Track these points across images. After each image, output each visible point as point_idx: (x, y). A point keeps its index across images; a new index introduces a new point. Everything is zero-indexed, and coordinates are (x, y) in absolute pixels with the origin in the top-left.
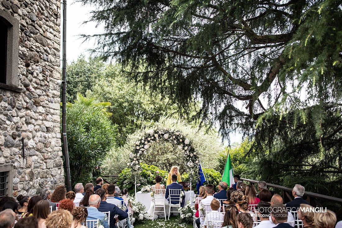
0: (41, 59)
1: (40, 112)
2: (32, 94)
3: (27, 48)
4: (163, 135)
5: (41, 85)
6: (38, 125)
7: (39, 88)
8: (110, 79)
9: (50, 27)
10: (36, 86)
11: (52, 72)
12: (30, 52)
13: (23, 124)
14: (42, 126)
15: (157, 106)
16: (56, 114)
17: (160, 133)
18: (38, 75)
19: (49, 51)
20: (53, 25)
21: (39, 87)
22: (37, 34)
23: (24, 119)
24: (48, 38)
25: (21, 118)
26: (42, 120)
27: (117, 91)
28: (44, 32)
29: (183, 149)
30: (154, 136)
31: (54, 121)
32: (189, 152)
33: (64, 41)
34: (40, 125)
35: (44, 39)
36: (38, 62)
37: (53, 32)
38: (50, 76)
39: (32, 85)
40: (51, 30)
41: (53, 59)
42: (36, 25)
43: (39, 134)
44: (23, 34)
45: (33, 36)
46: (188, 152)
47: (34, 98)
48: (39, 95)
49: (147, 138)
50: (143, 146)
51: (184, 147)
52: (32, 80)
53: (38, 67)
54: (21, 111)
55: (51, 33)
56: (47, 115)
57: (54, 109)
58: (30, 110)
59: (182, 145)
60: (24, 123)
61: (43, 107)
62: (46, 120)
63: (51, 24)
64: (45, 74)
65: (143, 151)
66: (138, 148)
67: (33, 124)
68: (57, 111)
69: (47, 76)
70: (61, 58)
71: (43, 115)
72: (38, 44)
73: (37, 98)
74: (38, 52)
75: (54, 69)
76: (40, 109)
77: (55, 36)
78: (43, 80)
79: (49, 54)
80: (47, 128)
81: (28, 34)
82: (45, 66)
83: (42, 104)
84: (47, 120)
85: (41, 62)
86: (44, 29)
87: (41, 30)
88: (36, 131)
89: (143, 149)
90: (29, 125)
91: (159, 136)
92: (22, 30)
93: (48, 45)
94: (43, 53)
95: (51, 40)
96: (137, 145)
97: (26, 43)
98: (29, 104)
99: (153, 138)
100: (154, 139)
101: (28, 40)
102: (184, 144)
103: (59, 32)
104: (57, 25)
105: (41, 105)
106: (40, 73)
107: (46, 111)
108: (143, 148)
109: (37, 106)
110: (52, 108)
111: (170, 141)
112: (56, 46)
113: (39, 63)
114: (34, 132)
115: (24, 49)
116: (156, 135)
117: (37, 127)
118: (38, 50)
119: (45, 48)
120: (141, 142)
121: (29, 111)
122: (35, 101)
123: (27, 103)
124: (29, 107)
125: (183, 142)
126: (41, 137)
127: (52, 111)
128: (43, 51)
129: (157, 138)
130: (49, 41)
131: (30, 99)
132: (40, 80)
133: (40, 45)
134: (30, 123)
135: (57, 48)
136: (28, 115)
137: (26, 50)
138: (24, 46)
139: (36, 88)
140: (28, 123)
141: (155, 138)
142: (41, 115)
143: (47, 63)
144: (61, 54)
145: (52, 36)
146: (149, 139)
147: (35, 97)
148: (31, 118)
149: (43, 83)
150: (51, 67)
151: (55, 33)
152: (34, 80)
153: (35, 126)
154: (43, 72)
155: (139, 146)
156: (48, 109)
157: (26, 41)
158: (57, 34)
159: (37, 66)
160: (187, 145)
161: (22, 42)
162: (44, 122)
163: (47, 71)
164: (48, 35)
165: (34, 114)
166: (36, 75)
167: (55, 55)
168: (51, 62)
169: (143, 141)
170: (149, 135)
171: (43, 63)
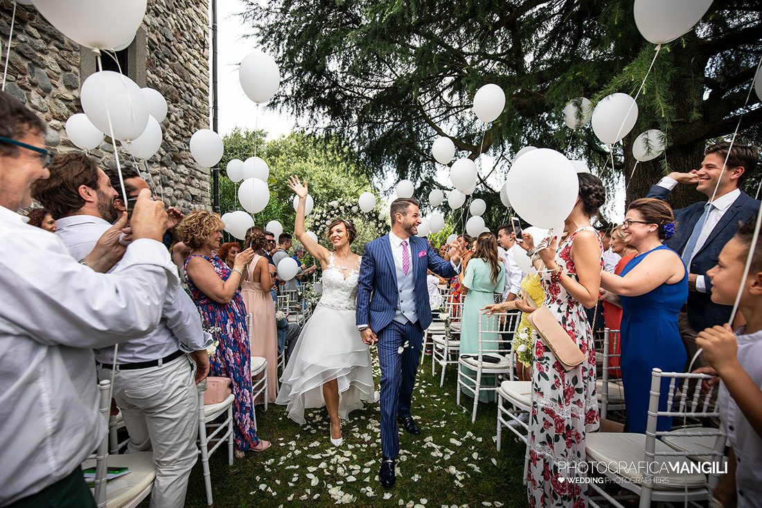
0: (182, 98)
1: (182, 173)
2: (169, 145)
3: (161, 77)
4: (350, 207)
5: (183, 136)
6: (179, 189)
7: (179, 139)
8: (273, 157)
9: (194, 57)
10: (175, 134)
11: (197, 120)
12: (164, 84)
13: (157, 185)
14: (186, 192)
15: (330, 190)
16: (205, 180)
17: (347, 204)
18: (177, 120)
19: (194, 91)
20: (199, 56)
21: (180, 137)
22: (174, 61)
23: (158, 178)
24: (191, 72)
25: (153, 175)
26: (185, 184)
27: (282, 172)
28: (185, 61)
29: (377, 226)
30: (338, 208)
31: (203, 189)
32: (384, 230)
33: (215, 82)
34: (181, 190)
35: (186, 72)
36: (177, 102)
37: (198, 65)
38: (194, 126)
39: (169, 132)
40: (196, 62)
41: (199, 104)
42: (172, 47)
43: (181, 202)
44: (153, 55)
45: (168, 61)
46: (382, 230)
47: (172, 151)
48: (180, 150)
49: (329, 211)
50: (324, 221)
51: (377, 223)
52: (169, 125)
53: (177, 109)
54: (153, 165)
55: (195, 65)
56: (193, 178)
57: (202, 173)
58: (167, 167)
59: (375, 221)
60: (158, 183)
61: (187, 166)
62: (190, 185)
63: (196, 53)
64: (188, 122)
65: (324, 228)
66: (317, 224)
67: (172, 187)
68: (206, 176)
69: (191, 125)
70: (211, 105)
71: (187, 178)
72: (176, 76)
73: (176, 152)
74: (177, 88)
75: (201, 118)
76: (182, 168)
77: (201, 71)
78: (184, 129)
79: (193, 95)
80: (193, 196)
81: (160, 56)
82: (187, 110)
83: (184, 161)
84: (192, 186)
85: (181, 103)
86: (185, 57)
87: (180, 57)
88: (176, 197)
89: (324, 226)
90: (166, 188)
91: (345, 209)
92: (152, 49)
93: (192, 82)
94: (184, 91)
95: (195, 76)
96: (316, 220)
97: (158, 68)
98: (164, 158)
99: (337, 211)
100: (340, 213)
101: (161, 65)
102: (378, 220)
103: (208, 68)
104: (203, 57)
105: (182, 164)
106: (181, 118)
107: (191, 173)
108: (324, 224)
109: (177, 163)
110: (199, 171)
111: (359, 216)
112: (203, 85)
113: (179, 104)
114: (174, 198)
115: (154, 76)
116: (342, 208)
117: (178, 192)
118: (177, 84)
119: (188, 85)
120: (322, 216)
121: (165, 168)
122: (174, 156)
123: (162, 156)
124: (166, 162)
125: (376, 217)
126: (184, 207)
127: (199, 174)
128: (185, 89)
129: (343, 212)
130: (192, 77)
131: (167, 152)
132: (180, 127)
133: (179, 79)
134: (168, 185)
135: (205, 89)
136: (163, 173)
137: (157, 79)
138: (155, 73)
139: (175, 138)
140: (165, 185)
141: (340, 211)
142: (184, 177)
143: (191, 107)
144: (210, 99)
145: (197, 72)
146: (333, 212)
147: (174, 150)
148: (169, 178)
149: (184, 133)
150: (197, 114)
151: (201, 68)
152: (172, 125)
153: (174, 190)
154: (184, 117)
155: (319, 221)
156: (193, 171)
157: (157, 66)
158: (204, 69)
159: (175, 106)
160: (381, 221)
161: (150, 65)
162: (188, 187)
163: (191, 118)
164: (192, 67)
165: (173, 174)
166: (174, 120)
167: (202, 98)
168: (196, 106)
169: (324, 215)
170: (333, 207)
171: (185, 106)
